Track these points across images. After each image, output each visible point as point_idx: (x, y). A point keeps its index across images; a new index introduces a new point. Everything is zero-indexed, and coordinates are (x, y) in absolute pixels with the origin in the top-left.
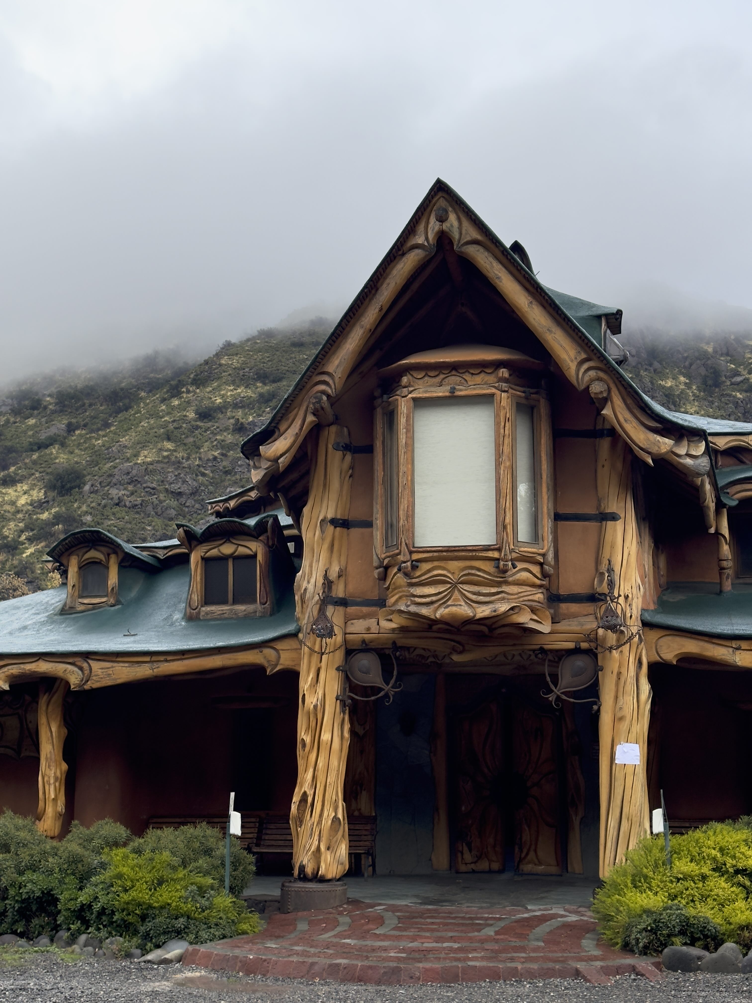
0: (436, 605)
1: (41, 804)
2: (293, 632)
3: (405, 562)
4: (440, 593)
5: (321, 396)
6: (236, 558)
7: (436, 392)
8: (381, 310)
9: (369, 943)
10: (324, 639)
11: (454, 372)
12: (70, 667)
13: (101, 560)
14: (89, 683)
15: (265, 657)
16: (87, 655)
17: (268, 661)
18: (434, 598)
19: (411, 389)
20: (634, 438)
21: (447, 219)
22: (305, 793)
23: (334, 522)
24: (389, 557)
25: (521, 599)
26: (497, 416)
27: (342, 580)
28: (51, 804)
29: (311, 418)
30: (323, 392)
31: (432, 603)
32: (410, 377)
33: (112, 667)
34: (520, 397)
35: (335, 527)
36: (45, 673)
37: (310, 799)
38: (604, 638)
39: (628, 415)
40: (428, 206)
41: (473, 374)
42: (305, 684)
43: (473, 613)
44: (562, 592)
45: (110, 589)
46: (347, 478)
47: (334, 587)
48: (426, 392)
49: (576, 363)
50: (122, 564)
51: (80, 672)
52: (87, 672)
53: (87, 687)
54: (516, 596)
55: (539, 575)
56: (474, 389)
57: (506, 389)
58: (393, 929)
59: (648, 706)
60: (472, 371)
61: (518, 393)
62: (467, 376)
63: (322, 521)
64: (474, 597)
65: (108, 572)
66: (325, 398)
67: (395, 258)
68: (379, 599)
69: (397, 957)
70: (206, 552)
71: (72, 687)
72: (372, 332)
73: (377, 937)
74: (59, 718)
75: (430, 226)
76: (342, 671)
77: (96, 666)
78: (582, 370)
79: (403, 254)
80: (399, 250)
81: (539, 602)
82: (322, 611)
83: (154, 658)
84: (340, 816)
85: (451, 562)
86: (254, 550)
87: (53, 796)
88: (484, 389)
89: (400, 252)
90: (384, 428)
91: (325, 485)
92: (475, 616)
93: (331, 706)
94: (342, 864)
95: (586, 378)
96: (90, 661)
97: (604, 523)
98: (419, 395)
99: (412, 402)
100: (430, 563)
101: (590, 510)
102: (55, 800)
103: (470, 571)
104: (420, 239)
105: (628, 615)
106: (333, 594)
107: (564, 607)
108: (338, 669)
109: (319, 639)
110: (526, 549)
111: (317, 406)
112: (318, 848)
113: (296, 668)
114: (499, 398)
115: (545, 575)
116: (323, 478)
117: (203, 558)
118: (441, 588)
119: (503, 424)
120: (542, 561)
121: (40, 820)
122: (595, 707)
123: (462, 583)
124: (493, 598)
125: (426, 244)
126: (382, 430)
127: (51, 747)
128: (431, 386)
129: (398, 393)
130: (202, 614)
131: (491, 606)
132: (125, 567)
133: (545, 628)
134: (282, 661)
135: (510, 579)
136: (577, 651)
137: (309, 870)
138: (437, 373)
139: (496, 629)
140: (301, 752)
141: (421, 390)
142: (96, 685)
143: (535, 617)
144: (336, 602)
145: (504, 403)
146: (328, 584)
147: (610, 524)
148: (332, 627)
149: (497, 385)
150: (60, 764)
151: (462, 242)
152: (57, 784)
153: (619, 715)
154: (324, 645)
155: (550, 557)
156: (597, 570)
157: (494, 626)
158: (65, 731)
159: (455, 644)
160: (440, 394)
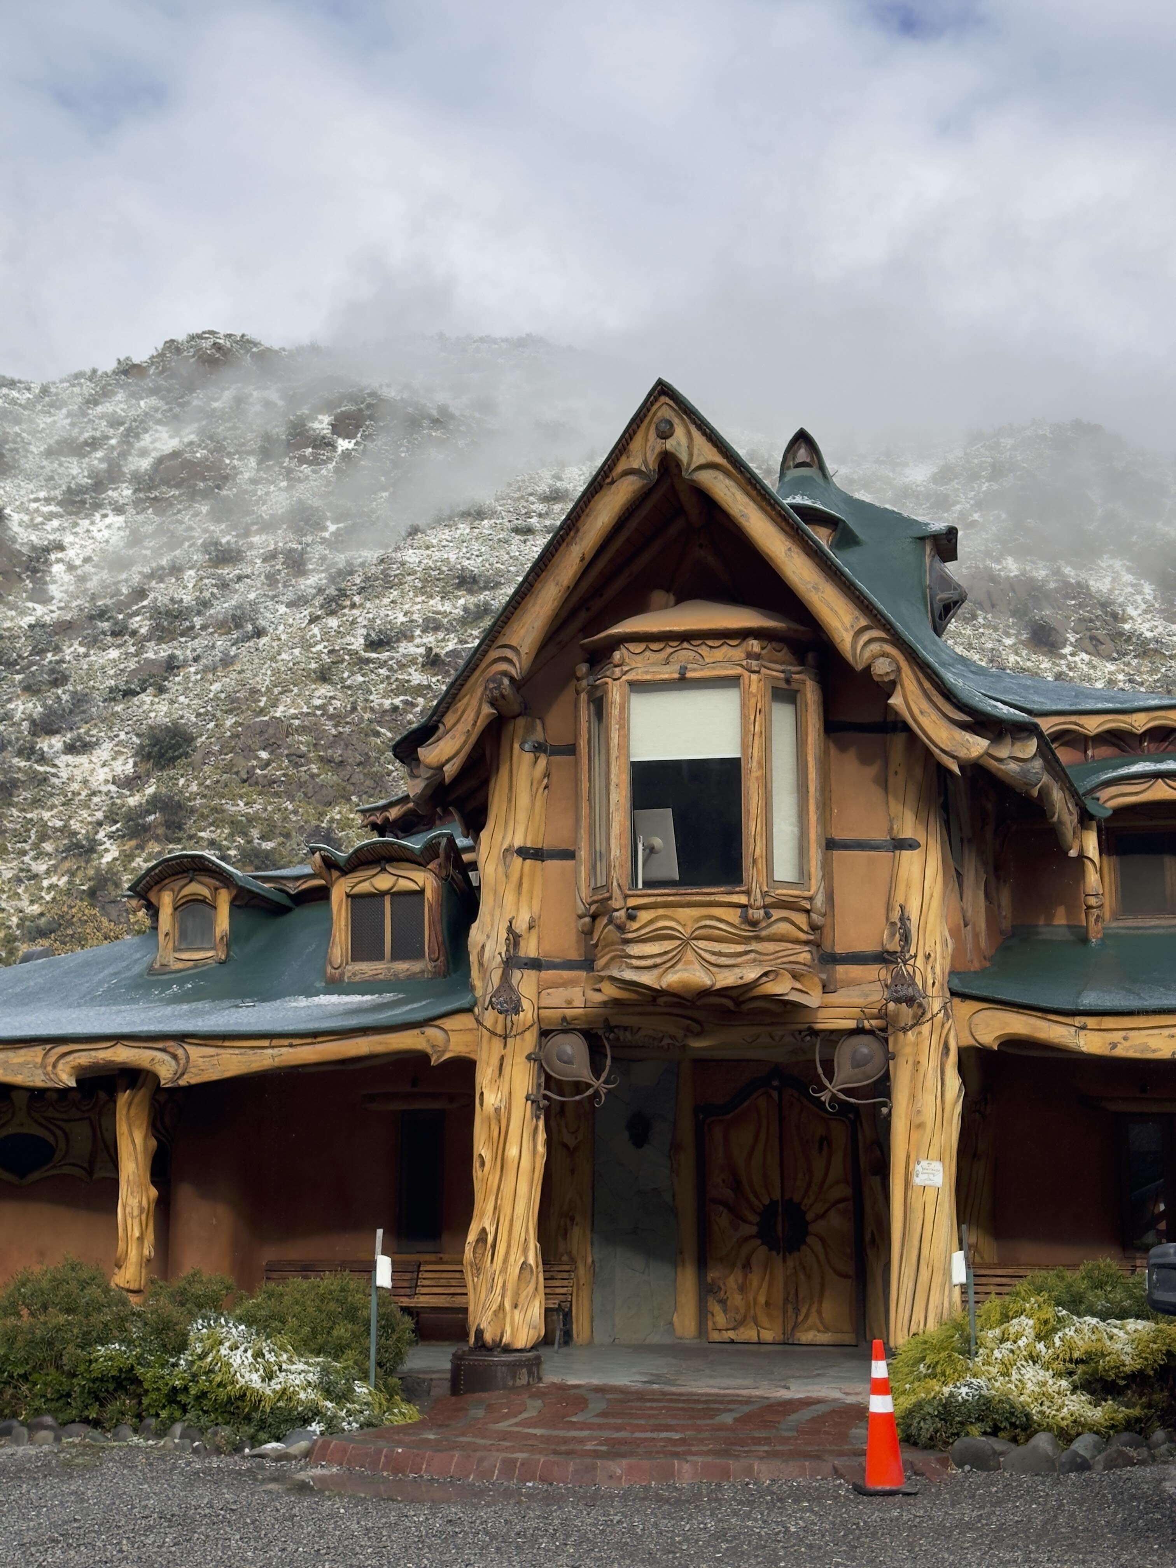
0: (661, 970)
1: (121, 1245)
2: (467, 1006)
3: (617, 910)
4: (666, 953)
5: (501, 680)
6: (398, 895)
7: (660, 673)
8: (582, 559)
9: (561, 1433)
10: (509, 1018)
11: (685, 645)
12: (159, 1055)
13: (206, 897)
14: (185, 1076)
15: (428, 1041)
16: (182, 1038)
17: (433, 1046)
18: (658, 960)
19: (625, 668)
20: (934, 737)
21: (671, 435)
22: (484, 1230)
23: (524, 853)
24: (596, 902)
25: (779, 961)
26: (744, 706)
27: (534, 932)
28: (134, 1245)
29: (487, 710)
30: (505, 674)
31: (655, 966)
32: (624, 651)
33: (218, 1055)
34: (777, 678)
35: (524, 859)
36: (124, 1063)
37: (490, 1239)
38: (897, 1015)
39: (925, 705)
40: (645, 416)
41: (711, 647)
42: (484, 1077)
43: (711, 979)
44: (839, 949)
45: (218, 939)
46: (541, 790)
47: (522, 943)
48: (647, 673)
49: (852, 633)
50: (237, 903)
51: (173, 1063)
52: (182, 1062)
53: (182, 1082)
54: (772, 957)
55: (805, 927)
56: (713, 668)
57: (756, 669)
58: (597, 1415)
59: (959, 1108)
60: (710, 643)
61: (775, 673)
62: (704, 650)
63: (506, 850)
64: (712, 959)
65: (216, 914)
66: (506, 681)
67: (601, 487)
68: (586, 960)
69: (595, 1451)
70: (353, 887)
71: (162, 1082)
72: (573, 589)
73: (573, 1425)
74: (144, 1126)
75: (649, 444)
76: (535, 1060)
77: (196, 1052)
78: (861, 643)
79: (613, 482)
80: (607, 477)
81: (805, 965)
82: (505, 978)
83: (275, 1042)
84: (531, 1261)
85: (680, 910)
86: (421, 884)
87: (137, 1234)
88: (726, 668)
89: (608, 480)
90: (589, 721)
91: (509, 800)
92: (712, 986)
93: (521, 1110)
94: (535, 1328)
95: (867, 654)
96: (186, 1046)
97: (897, 852)
98: (636, 678)
99: (627, 685)
100: (653, 911)
101: (878, 835)
102: (141, 1239)
103: (708, 922)
104: (636, 463)
105: (930, 982)
106: (522, 954)
107: (841, 970)
108: (529, 1058)
109: (501, 1017)
110: (785, 892)
111: (496, 693)
112: (501, 1306)
113: (472, 1056)
114: (747, 682)
115: (814, 928)
116: (506, 791)
117: (348, 895)
118: (668, 945)
119: (752, 718)
120: (809, 907)
121: (120, 1267)
122: (885, 1110)
123: (696, 938)
124: (739, 960)
125: (644, 469)
126: (587, 724)
127: (134, 1165)
128: (654, 664)
129: (608, 673)
130: (347, 974)
131: (737, 970)
132: (239, 907)
133: (813, 999)
134: (451, 1048)
135: (764, 933)
136: (859, 1031)
137: (488, 1337)
138: (662, 645)
139: (744, 1002)
140: (479, 1173)
141: (640, 670)
142: (193, 1081)
143: (798, 986)
144: (526, 964)
145: (754, 689)
146: (514, 938)
147: (906, 854)
148: (519, 1001)
149: (744, 663)
150: (147, 1190)
151: (693, 467)
152: (144, 1217)
153: (917, 1121)
154: (509, 1024)
155: (819, 901)
156: (887, 919)
157: (741, 999)
158: (153, 1143)
159: (689, 1022)
160: (666, 676)
